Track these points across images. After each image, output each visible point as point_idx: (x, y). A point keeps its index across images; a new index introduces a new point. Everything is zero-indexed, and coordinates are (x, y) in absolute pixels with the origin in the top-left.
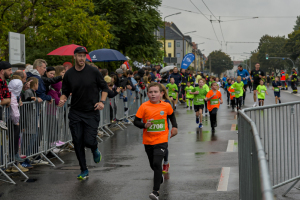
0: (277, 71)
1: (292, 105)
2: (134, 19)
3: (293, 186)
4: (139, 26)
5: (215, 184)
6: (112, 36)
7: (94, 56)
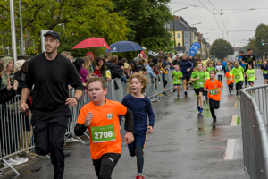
2: (147, 15)
4: (152, 21)
7: (115, 49)
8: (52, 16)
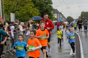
2: (45, 8)
5: (69, 53)
6: (39, 13)
8: (14, 9)
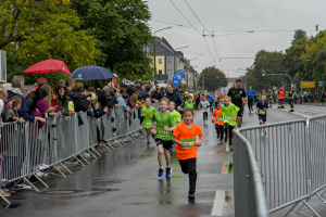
0: (275, 88)
1: (290, 124)
2: (122, 34)
3: (291, 210)
4: (128, 42)
5: (209, 208)
6: (99, 52)
7: (80, 76)
8: (4, 32)
